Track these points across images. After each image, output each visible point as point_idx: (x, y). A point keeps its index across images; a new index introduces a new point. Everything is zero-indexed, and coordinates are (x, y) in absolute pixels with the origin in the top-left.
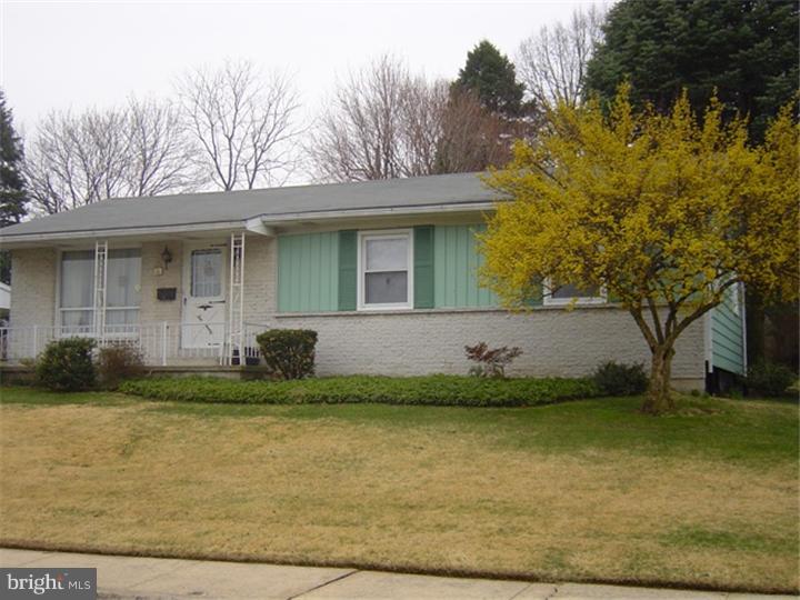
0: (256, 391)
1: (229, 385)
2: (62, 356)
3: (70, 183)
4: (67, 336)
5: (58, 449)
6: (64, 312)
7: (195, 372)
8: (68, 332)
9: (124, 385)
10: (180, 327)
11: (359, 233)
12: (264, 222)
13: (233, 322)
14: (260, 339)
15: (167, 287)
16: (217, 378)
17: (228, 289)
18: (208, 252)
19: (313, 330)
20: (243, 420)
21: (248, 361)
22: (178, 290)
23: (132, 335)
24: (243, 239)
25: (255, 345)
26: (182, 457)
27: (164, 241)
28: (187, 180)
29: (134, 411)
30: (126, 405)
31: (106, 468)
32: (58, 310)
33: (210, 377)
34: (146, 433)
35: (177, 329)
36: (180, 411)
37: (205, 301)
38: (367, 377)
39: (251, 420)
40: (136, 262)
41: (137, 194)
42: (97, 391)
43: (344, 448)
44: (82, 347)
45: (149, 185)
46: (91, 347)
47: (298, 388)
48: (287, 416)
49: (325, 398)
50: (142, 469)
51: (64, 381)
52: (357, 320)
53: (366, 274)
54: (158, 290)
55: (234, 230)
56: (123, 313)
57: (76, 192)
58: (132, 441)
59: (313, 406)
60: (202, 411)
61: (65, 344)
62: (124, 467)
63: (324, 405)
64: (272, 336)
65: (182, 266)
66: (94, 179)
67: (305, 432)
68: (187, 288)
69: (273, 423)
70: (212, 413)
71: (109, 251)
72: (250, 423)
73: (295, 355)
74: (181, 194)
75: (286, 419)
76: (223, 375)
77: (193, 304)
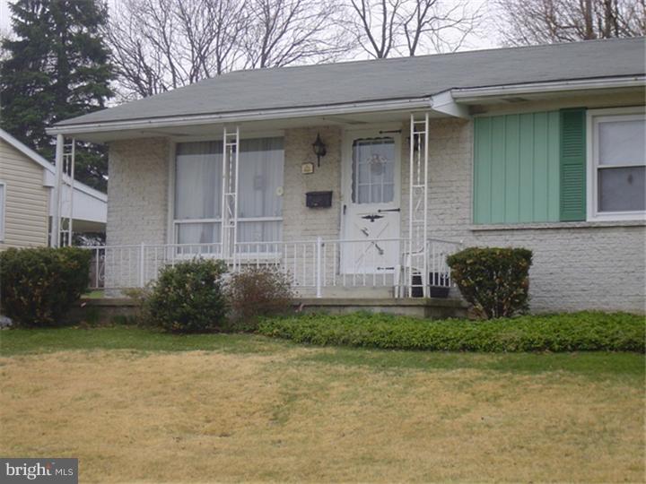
0: (451, 333)
1: (411, 325)
2: (181, 285)
3: (168, 53)
4: (187, 257)
5: (185, 411)
6: (179, 224)
7: (362, 306)
8: (186, 251)
9: (266, 324)
10: (339, 246)
11: (589, 114)
12: (455, 99)
13: (414, 237)
14: (452, 261)
15: (320, 189)
16: (392, 316)
17: (405, 192)
18: (376, 141)
19: (527, 248)
20: (437, 374)
21: (434, 291)
22: (335, 194)
23: (274, 256)
24: (427, 122)
25: (444, 269)
26: (359, 424)
27: (314, 127)
28: (326, 47)
29: (282, 360)
30: (272, 351)
31: (254, 439)
32: (171, 223)
33: (383, 314)
34: (302, 390)
35: (335, 249)
36: (348, 360)
37: (372, 209)
38: (603, 314)
39: (449, 374)
40: (278, 156)
41: (258, 66)
42: (230, 331)
43: (585, 414)
44: (208, 273)
45: (274, 54)
46: (220, 272)
47: (511, 329)
48: (497, 369)
49: (548, 344)
50: (304, 441)
51: (184, 318)
52: (586, 234)
53: (599, 169)
54: (308, 194)
55: (413, 110)
56: (259, 228)
57: (176, 65)
58: (287, 402)
59: (532, 355)
60: (376, 361)
61: (185, 269)
62: (280, 437)
63: (547, 354)
64: (470, 257)
65: (339, 161)
66: (201, 49)
67: (526, 392)
68: (347, 191)
69: (480, 378)
70: (392, 364)
71: (241, 141)
72: (447, 379)
73: (501, 284)
74: (317, 65)
75: (497, 374)
76: (400, 310)
77: (356, 213)
